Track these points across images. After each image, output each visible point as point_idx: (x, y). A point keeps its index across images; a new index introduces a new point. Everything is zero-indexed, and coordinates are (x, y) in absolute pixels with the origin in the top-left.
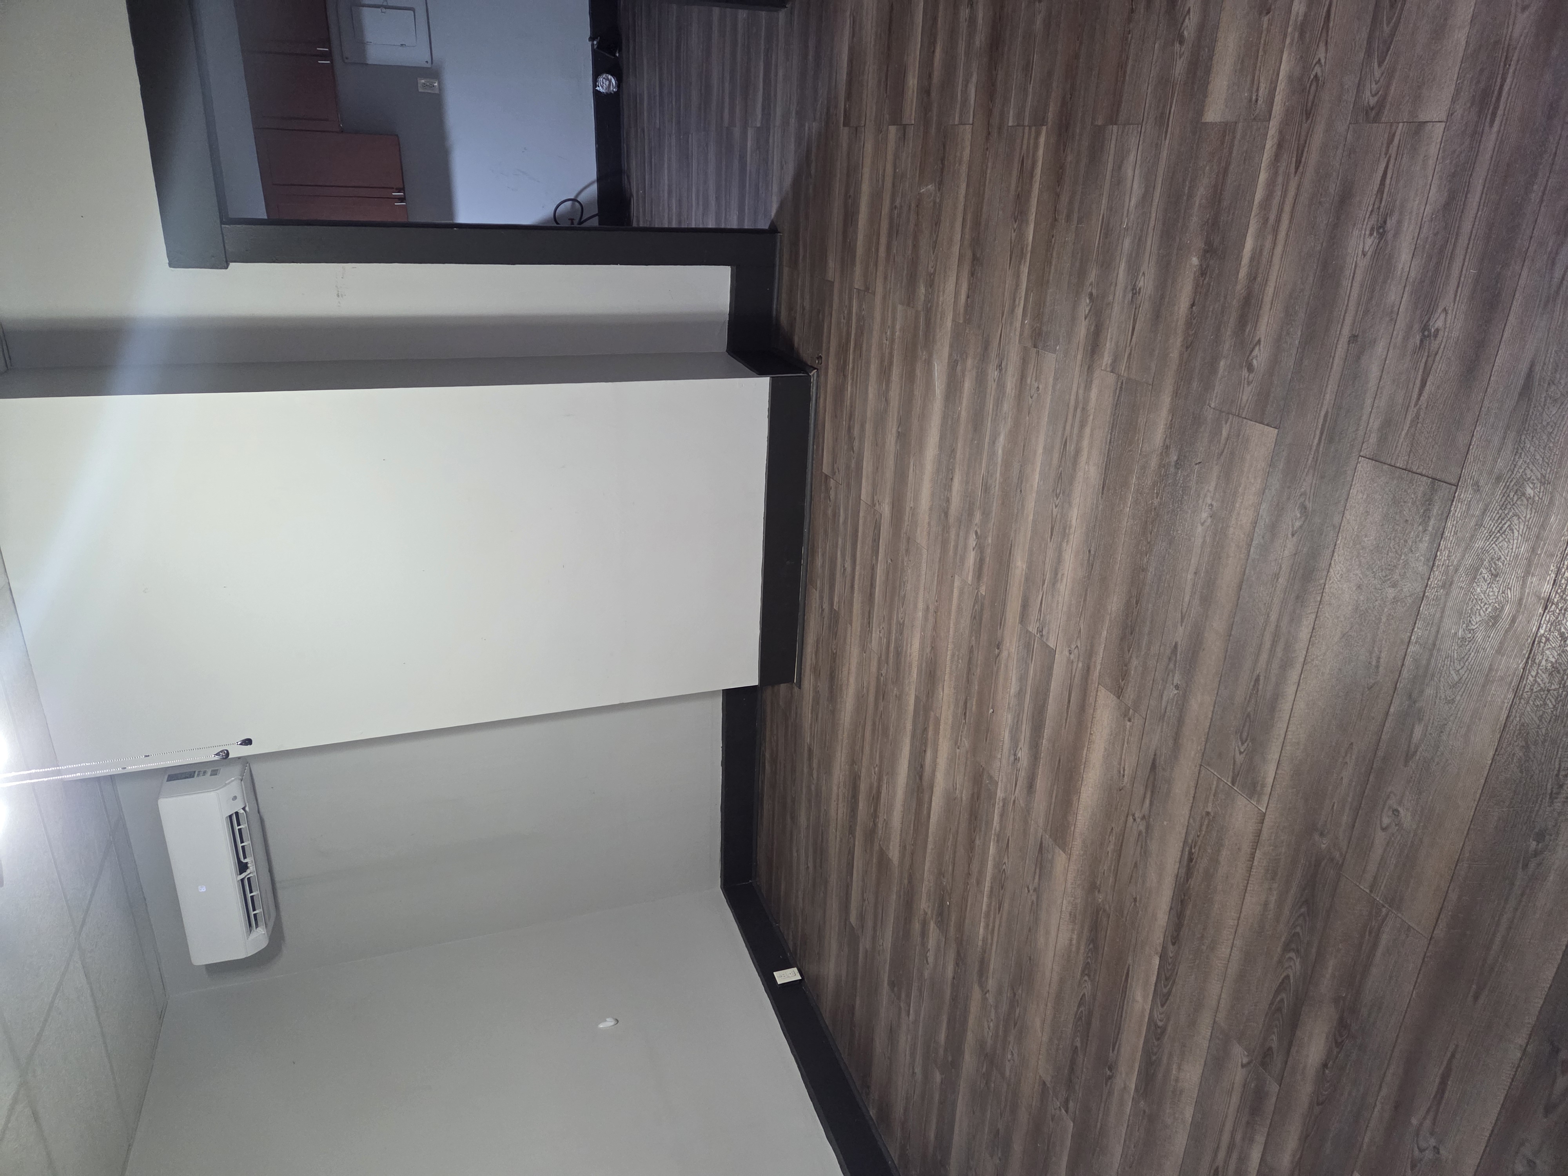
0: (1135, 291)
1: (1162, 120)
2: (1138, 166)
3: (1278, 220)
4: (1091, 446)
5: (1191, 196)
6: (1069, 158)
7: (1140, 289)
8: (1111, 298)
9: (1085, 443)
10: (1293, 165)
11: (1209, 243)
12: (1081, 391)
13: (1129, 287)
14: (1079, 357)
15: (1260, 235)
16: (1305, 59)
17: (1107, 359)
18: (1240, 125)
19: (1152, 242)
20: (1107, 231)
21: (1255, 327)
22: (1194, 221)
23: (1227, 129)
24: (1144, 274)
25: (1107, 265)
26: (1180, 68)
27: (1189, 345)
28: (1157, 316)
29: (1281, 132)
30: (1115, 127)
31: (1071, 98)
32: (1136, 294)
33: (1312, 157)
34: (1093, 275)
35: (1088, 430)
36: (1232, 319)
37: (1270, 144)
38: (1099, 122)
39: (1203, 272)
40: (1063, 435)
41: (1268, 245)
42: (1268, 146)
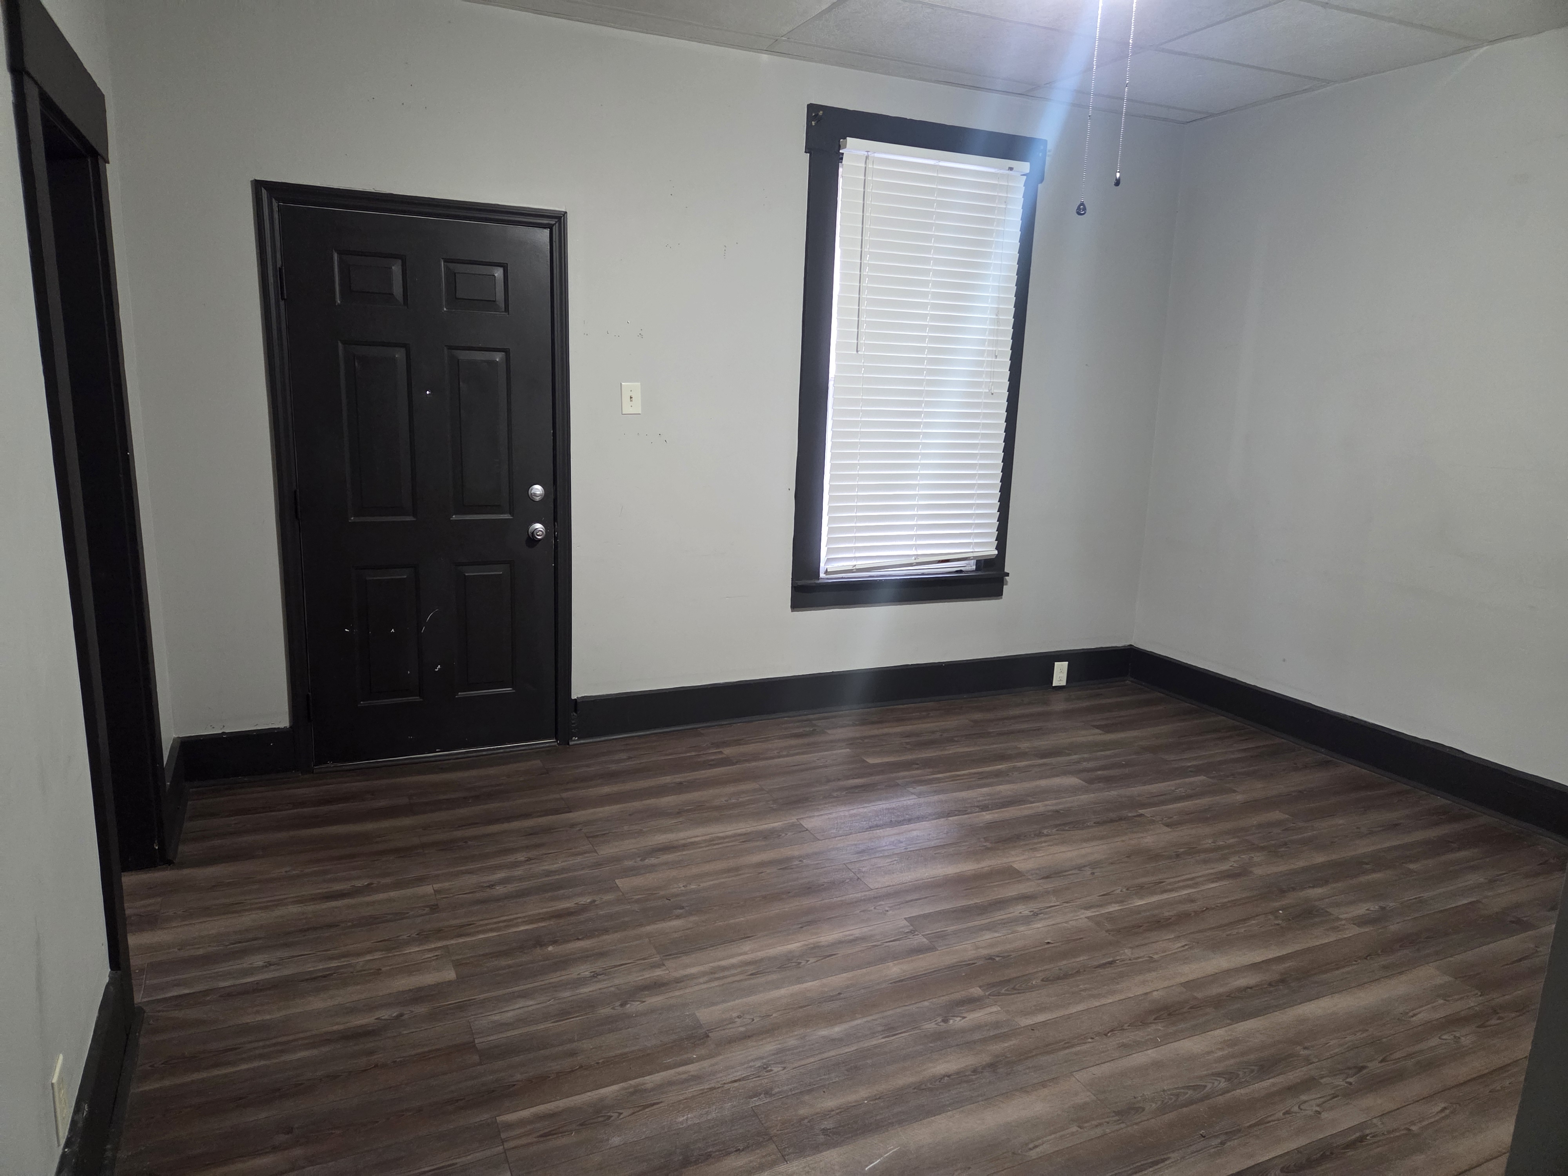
0: (595, 975)
1: (461, 1007)
2: (503, 1010)
3: (504, 921)
4: (732, 956)
5: (510, 966)
6: (519, 1077)
7: (591, 972)
8: (612, 989)
9: (734, 961)
10: (471, 926)
11: (535, 946)
12: (701, 980)
13: (596, 979)
14: (677, 993)
15: (517, 925)
16: (408, 943)
17: (658, 972)
18: (454, 958)
19: (554, 978)
20: (564, 1014)
21: (569, 908)
22: (525, 958)
23: (457, 965)
24: (579, 974)
25: (590, 1004)
26: (421, 1009)
27: (606, 931)
28: (602, 955)
29: (452, 939)
30: (476, 1041)
31: (461, 1100)
32: (596, 974)
33: (464, 921)
34: (605, 1011)
35: (723, 963)
36: (573, 919)
37: (461, 940)
38: (476, 1058)
39: (554, 942)
40: (746, 980)
41: (520, 920)
42: (463, 940)
